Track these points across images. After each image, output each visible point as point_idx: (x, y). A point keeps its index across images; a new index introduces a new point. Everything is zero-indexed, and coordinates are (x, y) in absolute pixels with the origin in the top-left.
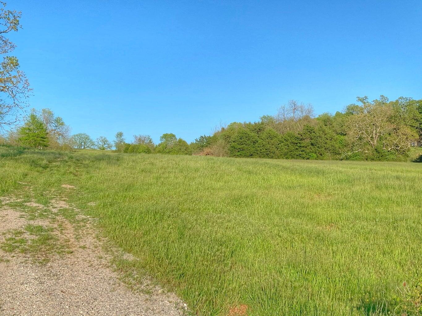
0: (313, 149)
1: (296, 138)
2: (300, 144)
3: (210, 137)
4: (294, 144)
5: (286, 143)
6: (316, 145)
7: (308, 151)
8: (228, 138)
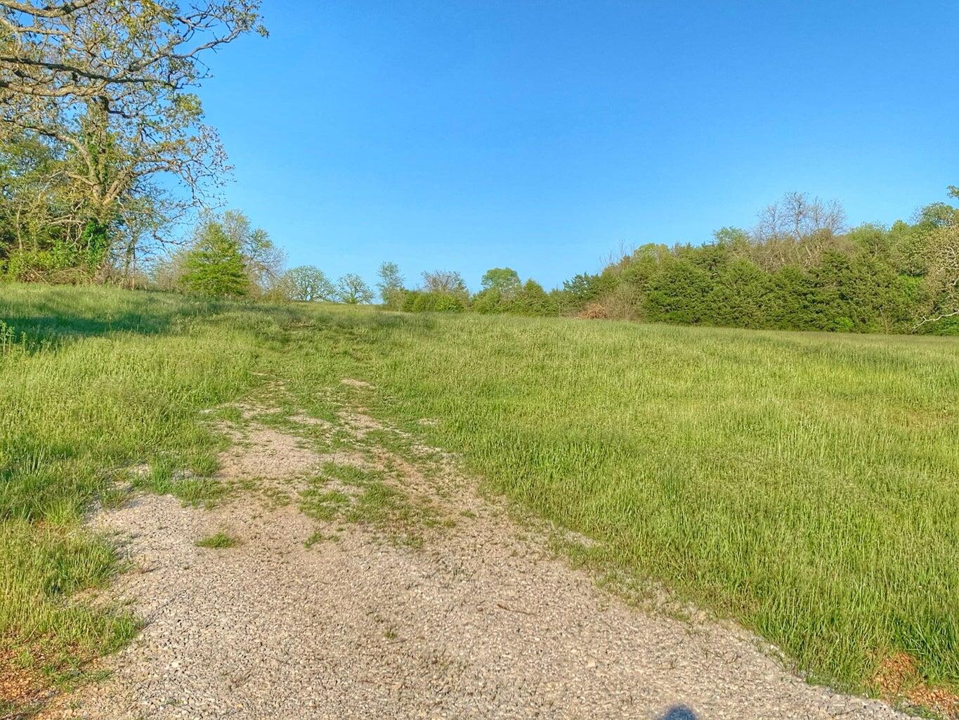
0: (844, 308)
1: (803, 280)
2: (813, 294)
3: (596, 278)
4: (799, 295)
5: (781, 293)
6: (852, 299)
7: (832, 311)
8: (641, 279)
